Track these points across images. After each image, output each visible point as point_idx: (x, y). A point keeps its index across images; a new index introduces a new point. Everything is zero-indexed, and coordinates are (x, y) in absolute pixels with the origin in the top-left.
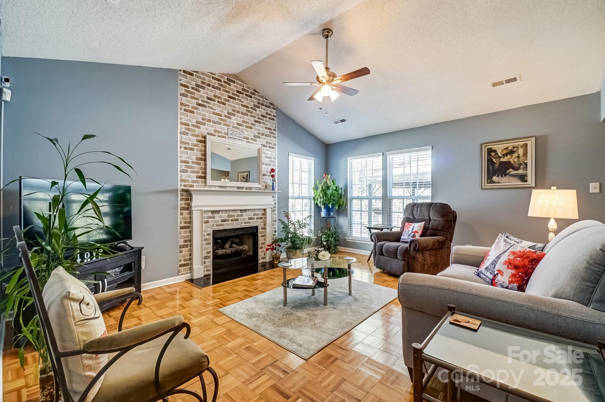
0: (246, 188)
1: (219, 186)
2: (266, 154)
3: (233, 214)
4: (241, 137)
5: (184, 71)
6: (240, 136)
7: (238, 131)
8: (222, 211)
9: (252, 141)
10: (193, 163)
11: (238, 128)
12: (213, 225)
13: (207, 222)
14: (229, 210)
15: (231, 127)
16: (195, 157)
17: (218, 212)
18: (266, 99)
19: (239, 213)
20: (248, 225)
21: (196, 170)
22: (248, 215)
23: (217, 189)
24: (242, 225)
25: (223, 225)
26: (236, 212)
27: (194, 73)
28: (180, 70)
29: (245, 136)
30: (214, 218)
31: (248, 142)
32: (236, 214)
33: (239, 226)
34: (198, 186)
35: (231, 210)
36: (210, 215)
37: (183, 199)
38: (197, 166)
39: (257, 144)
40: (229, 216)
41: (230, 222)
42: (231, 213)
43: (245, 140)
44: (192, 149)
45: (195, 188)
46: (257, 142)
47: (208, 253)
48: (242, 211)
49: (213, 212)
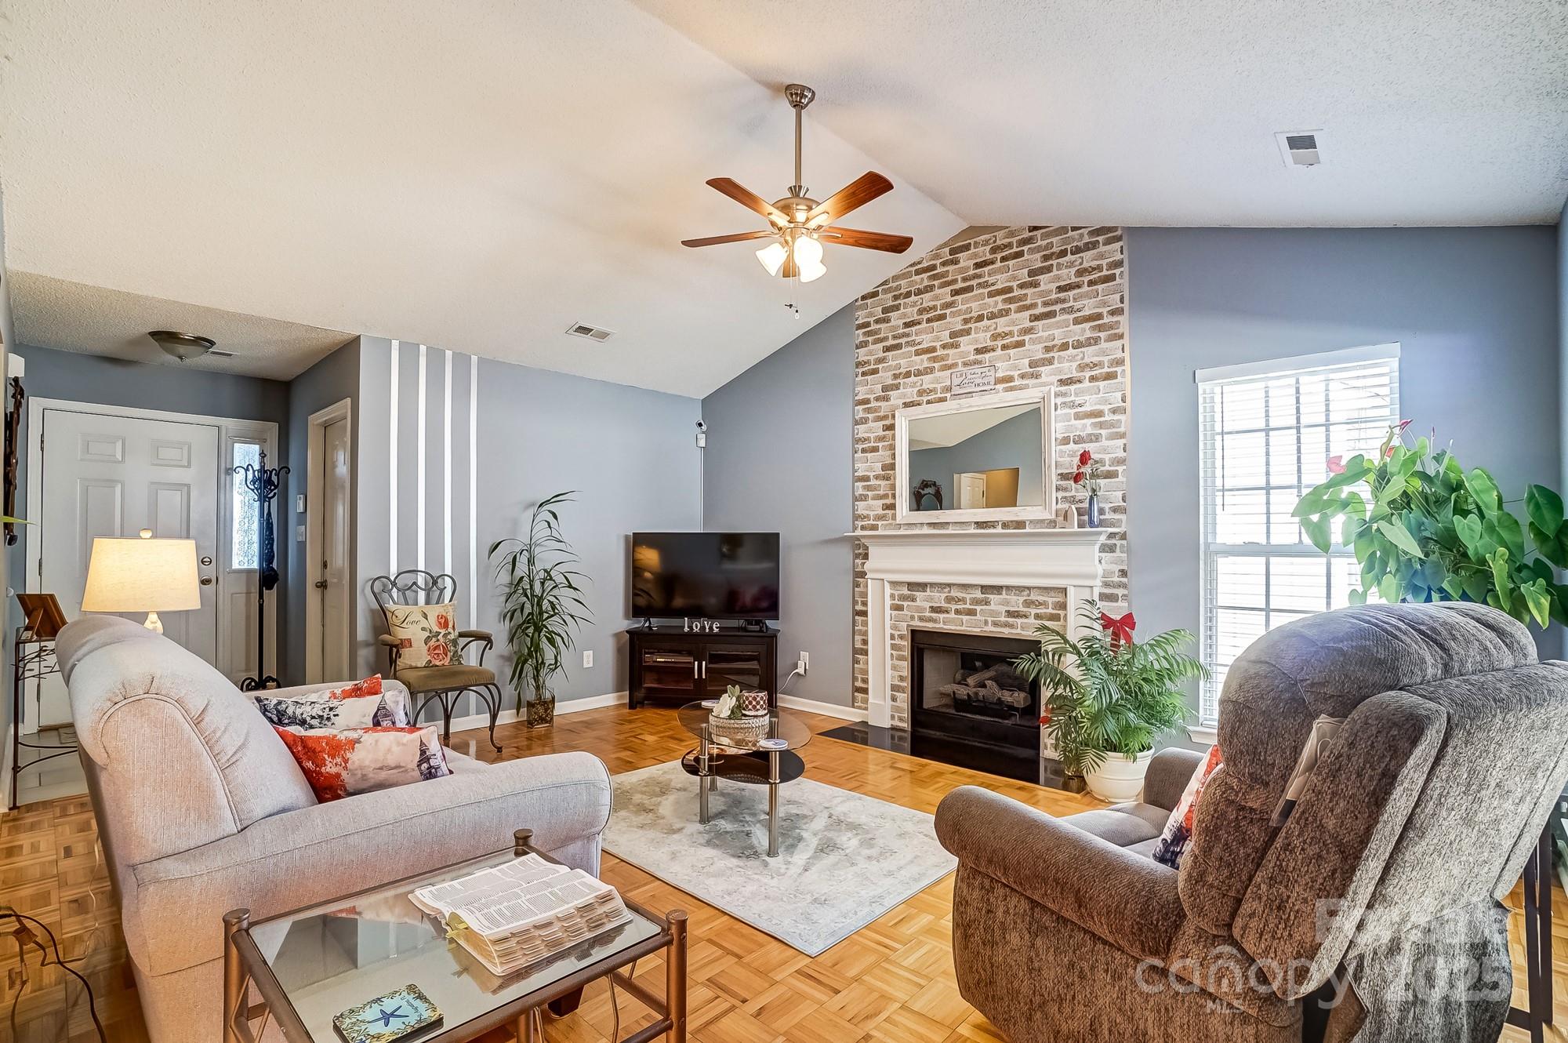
0: (1005, 525)
1: (930, 524)
2: (1080, 405)
3: (960, 595)
4: (989, 383)
5: (864, 298)
6: (986, 380)
7: (977, 371)
8: (932, 585)
9: (1025, 382)
10: (877, 477)
11: (980, 362)
12: (912, 618)
13: (899, 608)
14: (949, 585)
15: (960, 368)
16: (880, 465)
17: (922, 586)
18: (1074, 229)
19: (978, 594)
20: (1006, 632)
21: (881, 492)
22: (1007, 603)
23: (926, 530)
24: (986, 629)
25: (934, 621)
26: (970, 591)
27: (880, 289)
28: (856, 301)
29: (1000, 374)
30: (913, 600)
31: (1012, 389)
32: (968, 597)
33: (979, 630)
34: (885, 527)
35: (954, 585)
36: (905, 591)
37: (860, 554)
38: (883, 483)
39: (1044, 385)
40: (949, 600)
41: (952, 615)
42: (955, 593)
43: (1000, 387)
44: (875, 450)
45: (880, 532)
46: (1044, 379)
47: (902, 678)
48: (985, 589)
49: (912, 586)
